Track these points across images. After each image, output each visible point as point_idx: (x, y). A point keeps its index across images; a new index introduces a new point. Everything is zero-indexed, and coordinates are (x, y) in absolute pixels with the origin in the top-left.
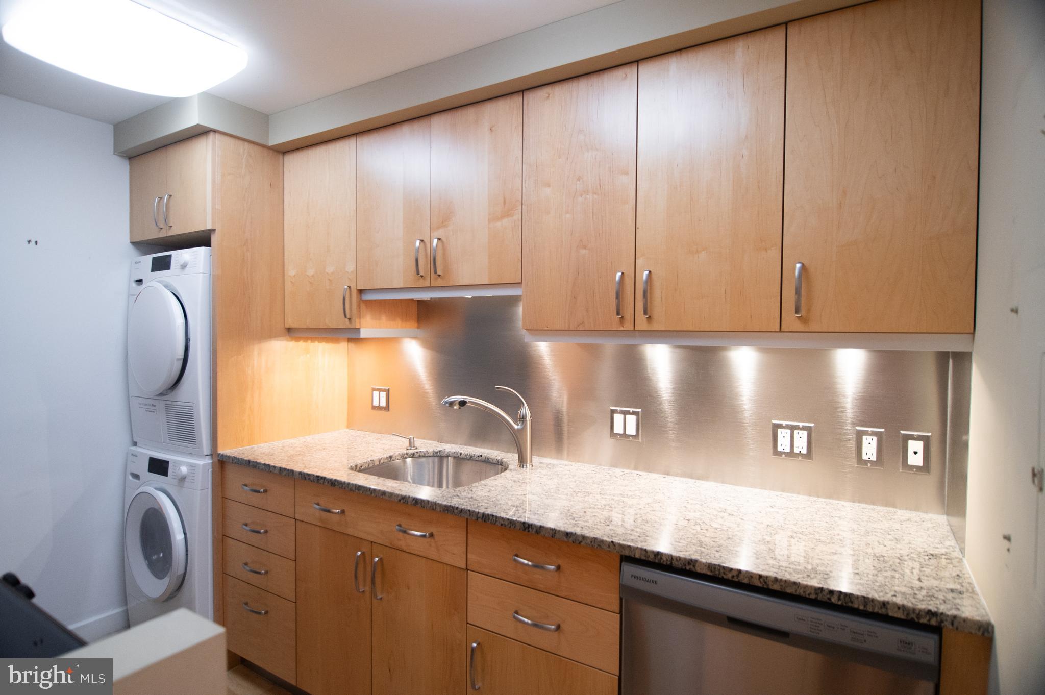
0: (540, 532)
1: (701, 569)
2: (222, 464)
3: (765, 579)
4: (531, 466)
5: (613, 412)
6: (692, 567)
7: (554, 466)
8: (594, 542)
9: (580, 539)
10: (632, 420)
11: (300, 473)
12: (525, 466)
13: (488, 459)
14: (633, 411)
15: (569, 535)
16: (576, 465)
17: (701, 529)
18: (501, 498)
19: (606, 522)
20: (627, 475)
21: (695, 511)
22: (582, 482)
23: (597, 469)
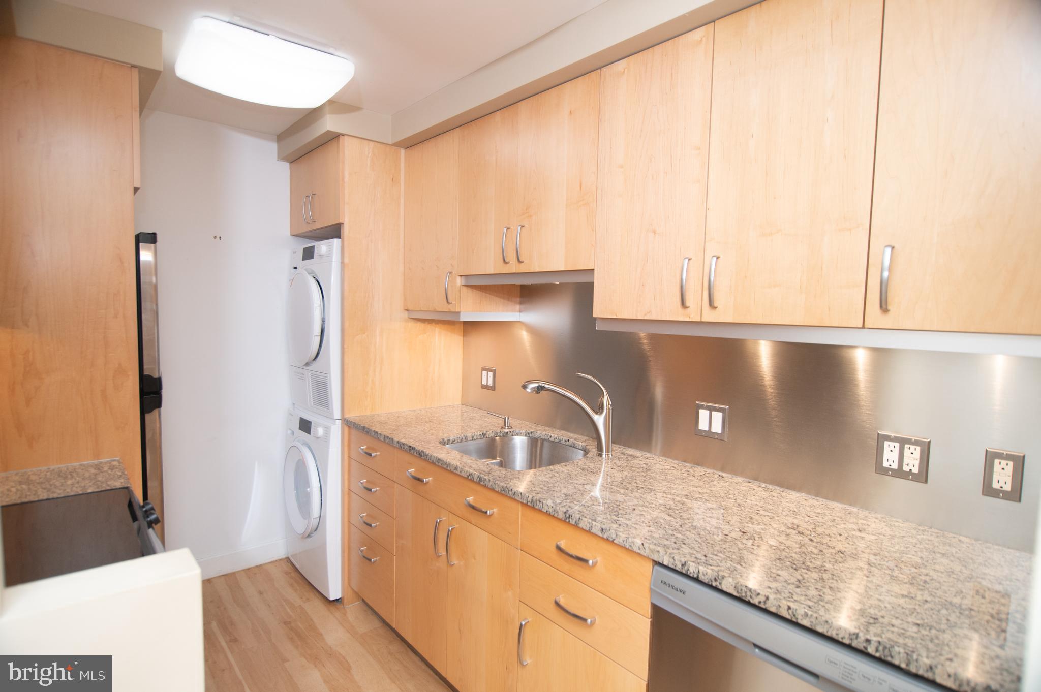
3: (794, 611)
5: (699, 407)
6: (718, 584)
7: (634, 457)
8: (626, 542)
10: (718, 417)
11: (398, 442)
12: (602, 455)
13: (575, 444)
14: (719, 408)
15: (604, 531)
16: (658, 460)
17: (752, 545)
18: (558, 485)
19: (649, 522)
20: (708, 475)
21: (759, 524)
22: (652, 478)
23: (678, 465)
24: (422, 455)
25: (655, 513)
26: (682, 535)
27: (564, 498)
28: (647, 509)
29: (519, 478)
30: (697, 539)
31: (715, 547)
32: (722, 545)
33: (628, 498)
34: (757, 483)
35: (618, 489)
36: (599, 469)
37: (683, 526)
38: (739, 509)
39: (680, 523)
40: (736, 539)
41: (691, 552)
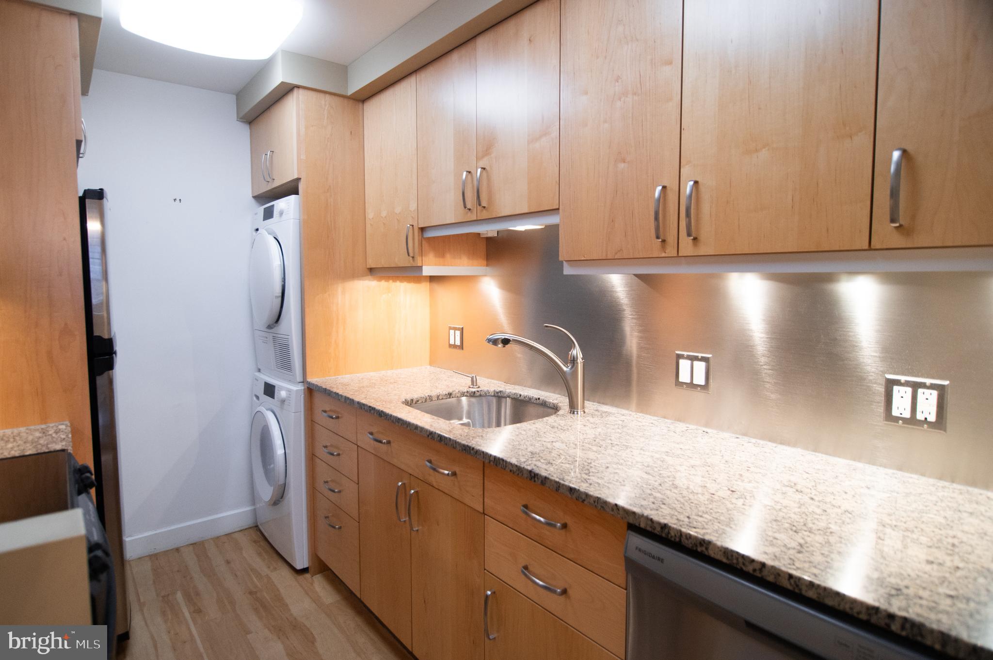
0: (545, 484)
1: (715, 553)
2: (311, 391)
3: (797, 581)
4: (582, 413)
5: (679, 357)
6: (704, 549)
7: (608, 414)
8: (598, 503)
9: (584, 497)
10: (700, 367)
11: (358, 403)
12: (576, 413)
13: (545, 402)
14: (702, 357)
15: (573, 491)
16: (635, 416)
17: (743, 505)
18: (525, 443)
19: (624, 481)
20: (690, 431)
21: (750, 482)
22: (629, 435)
23: (658, 421)
24: (382, 415)
25: (631, 471)
26: (662, 494)
27: (529, 456)
28: (622, 467)
29: (482, 436)
30: (679, 499)
31: (700, 507)
32: (708, 505)
33: (600, 455)
34: (746, 439)
35: (590, 447)
36: (570, 427)
37: (662, 484)
38: (727, 466)
39: (659, 481)
40: (724, 498)
41: (672, 513)
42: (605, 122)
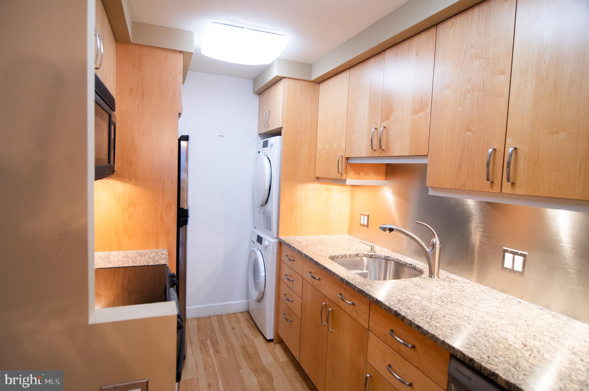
0: (404, 320)
1: (500, 382)
2: (281, 244)
4: (437, 278)
5: (505, 251)
6: (494, 378)
7: (454, 280)
8: (433, 338)
9: (425, 332)
10: (519, 260)
11: (305, 255)
12: (433, 277)
13: (415, 267)
14: (521, 253)
15: (419, 328)
16: (473, 284)
17: (530, 355)
18: (396, 293)
19: (453, 327)
20: (509, 300)
21: (540, 341)
22: (464, 297)
23: (487, 290)
24: (317, 264)
25: (459, 321)
26: (475, 339)
27: (397, 302)
28: (454, 317)
29: (371, 285)
30: (486, 344)
31: (499, 352)
32: (504, 351)
33: (442, 308)
34: (548, 311)
35: (437, 301)
36: (427, 286)
37: (478, 333)
38: (527, 328)
39: (476, 331)
40: (517, 349)
41: (479, 352)
42: (459, 106)
